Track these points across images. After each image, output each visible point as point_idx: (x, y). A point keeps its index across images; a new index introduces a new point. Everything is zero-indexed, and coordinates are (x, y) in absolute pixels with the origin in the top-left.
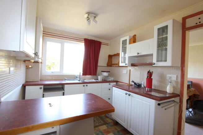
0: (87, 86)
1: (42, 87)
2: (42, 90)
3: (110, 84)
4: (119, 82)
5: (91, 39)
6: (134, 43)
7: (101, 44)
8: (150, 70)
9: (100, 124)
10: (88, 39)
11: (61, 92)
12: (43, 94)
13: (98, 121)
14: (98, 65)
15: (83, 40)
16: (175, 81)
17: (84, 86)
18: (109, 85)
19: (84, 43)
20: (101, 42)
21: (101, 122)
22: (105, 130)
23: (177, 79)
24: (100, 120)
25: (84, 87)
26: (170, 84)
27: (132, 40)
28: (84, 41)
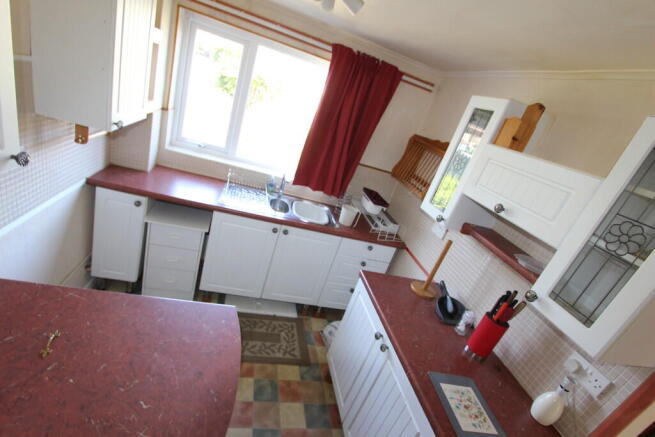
0: (286, 232)
1: (144, 200)
2: (143, 209)
3: (370, 248)
4: (408, 250)
5: (362, 51)
6: (511, 147)
7: (401, 79)
8: (516, 292)
9: (288, 356)
10: (350, 50)
11: (199, 230)
12: (146, 224)
13: (288, 342)
14: (362, 162)
15: (330, 48)
16: (591, 398)
17: (275, 231)
18: (368, 251)
19: (328, 64)
20: (402, 74)
21: (294, 350)
22: (288, 383)
23: (603, 395)
24: (296, 343)
25: (276, 235)
26: (561, 395)
27: (510, 132)
28: (330, 56)
